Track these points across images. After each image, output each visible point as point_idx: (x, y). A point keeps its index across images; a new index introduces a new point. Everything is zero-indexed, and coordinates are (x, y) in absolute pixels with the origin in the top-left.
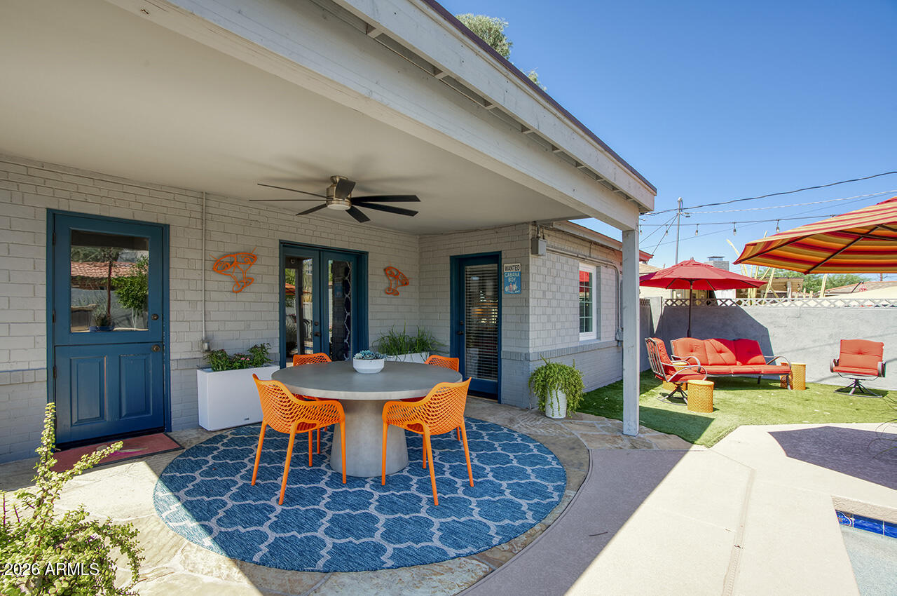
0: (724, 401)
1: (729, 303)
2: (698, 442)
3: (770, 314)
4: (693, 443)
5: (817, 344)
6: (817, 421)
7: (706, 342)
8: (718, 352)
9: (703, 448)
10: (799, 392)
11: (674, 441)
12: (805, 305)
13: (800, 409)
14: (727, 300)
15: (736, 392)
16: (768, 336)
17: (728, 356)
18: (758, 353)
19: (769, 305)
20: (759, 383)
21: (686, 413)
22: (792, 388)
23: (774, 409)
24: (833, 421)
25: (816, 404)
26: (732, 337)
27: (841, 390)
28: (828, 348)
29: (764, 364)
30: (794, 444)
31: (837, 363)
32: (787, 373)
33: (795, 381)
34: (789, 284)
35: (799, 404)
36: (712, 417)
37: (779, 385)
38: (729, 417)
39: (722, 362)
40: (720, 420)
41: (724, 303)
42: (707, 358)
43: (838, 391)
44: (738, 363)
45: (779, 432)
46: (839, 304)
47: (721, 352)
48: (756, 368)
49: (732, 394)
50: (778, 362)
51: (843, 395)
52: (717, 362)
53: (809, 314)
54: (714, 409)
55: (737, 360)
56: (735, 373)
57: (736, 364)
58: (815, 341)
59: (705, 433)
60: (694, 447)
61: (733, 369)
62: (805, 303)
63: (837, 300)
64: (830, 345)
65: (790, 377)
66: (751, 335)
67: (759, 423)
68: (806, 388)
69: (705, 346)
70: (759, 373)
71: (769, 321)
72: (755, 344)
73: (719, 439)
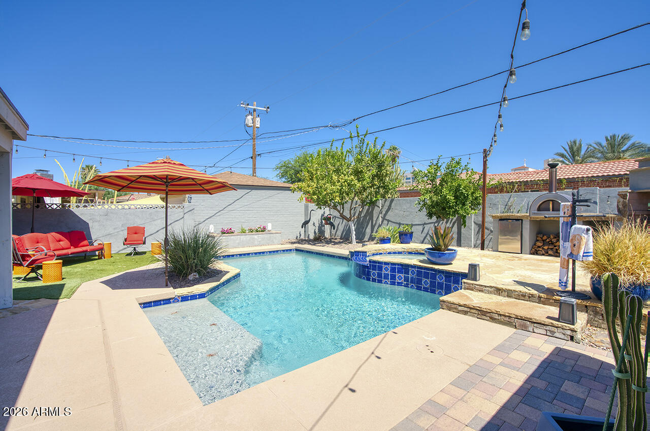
0: (67, 272)
1: (55, 207)
2: (61, 297)
3: (90, 214)
4: (58, 299)
5: (116, 231)
6: (121, 271)
7: (49, 235)
8: (57, 241)
9: (65, 299)
10: (109, 259)
11: (44, 302)
12: (110, 208)
13: (111, 267)
14: (53, 204)
15: (72, 266)
16: (89, 228)
17: (65, 243)
18: (85, 239)
19: (89, 208)
20: (85, 258)
21: (43, 285)
22: (104, 258)
23: (98, 270)
24: (128, 269)
25: (119, 264)
26: (66, 231)
27: (128, 255)
28: (121, 232)
29: (88, 245)
30: (114, 284)
31: (126, 240)
32: (102, 249)
33: (106, 253)
34: (97, 194)
35: (110, 265)
36: (63, 283)
37: (97, 257)
38: (74, 280)
39: (60, 247)
40: (69, 283)
41: (50, 206)
42: (49, 246)
43: (127, 255)
44: (72, 247)
45: (105, 281)
46: (126, 207)
47: (60, 241)
48: (84, 249)
49: (70, 267)
50: (96, 244)
51: (129, 257)
52: (58, 248)
53: (112, 213)
54: (63, 279)
55: (71, 245)
56: (71, 254)
57: (70, 248)
58: (115, 229)
59: (63, 292)
60: (60, 301)
61: (70, 251)
62: (109, 207)
63: (125, 205)
64: (122, 230)
65: (103, 252)
66: (78, 228)
67: (93, 279)
68: (112, 257)
69: (48, 238)
70: (86, 251)
71: (90, 218)
72: (82, 233)
73: (74, 292)
